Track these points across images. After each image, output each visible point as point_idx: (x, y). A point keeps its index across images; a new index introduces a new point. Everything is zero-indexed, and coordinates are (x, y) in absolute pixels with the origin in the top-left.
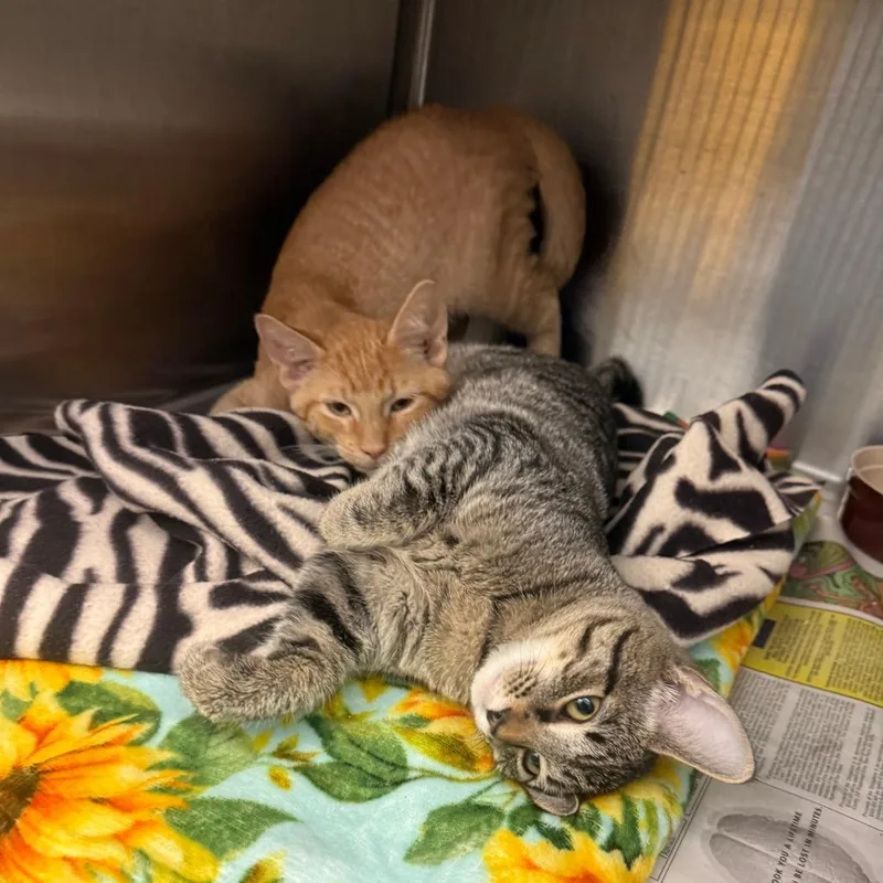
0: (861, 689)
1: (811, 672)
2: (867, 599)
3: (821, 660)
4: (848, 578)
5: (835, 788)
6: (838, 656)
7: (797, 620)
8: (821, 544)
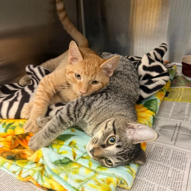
0: (188, 100)
1: (177, 99)
2: (188, 84)
3: (179, 97)
4: (184, 81)
5: (184, 118)
6: (183, 95)
7: (174, 91)
8: (178, 76)
